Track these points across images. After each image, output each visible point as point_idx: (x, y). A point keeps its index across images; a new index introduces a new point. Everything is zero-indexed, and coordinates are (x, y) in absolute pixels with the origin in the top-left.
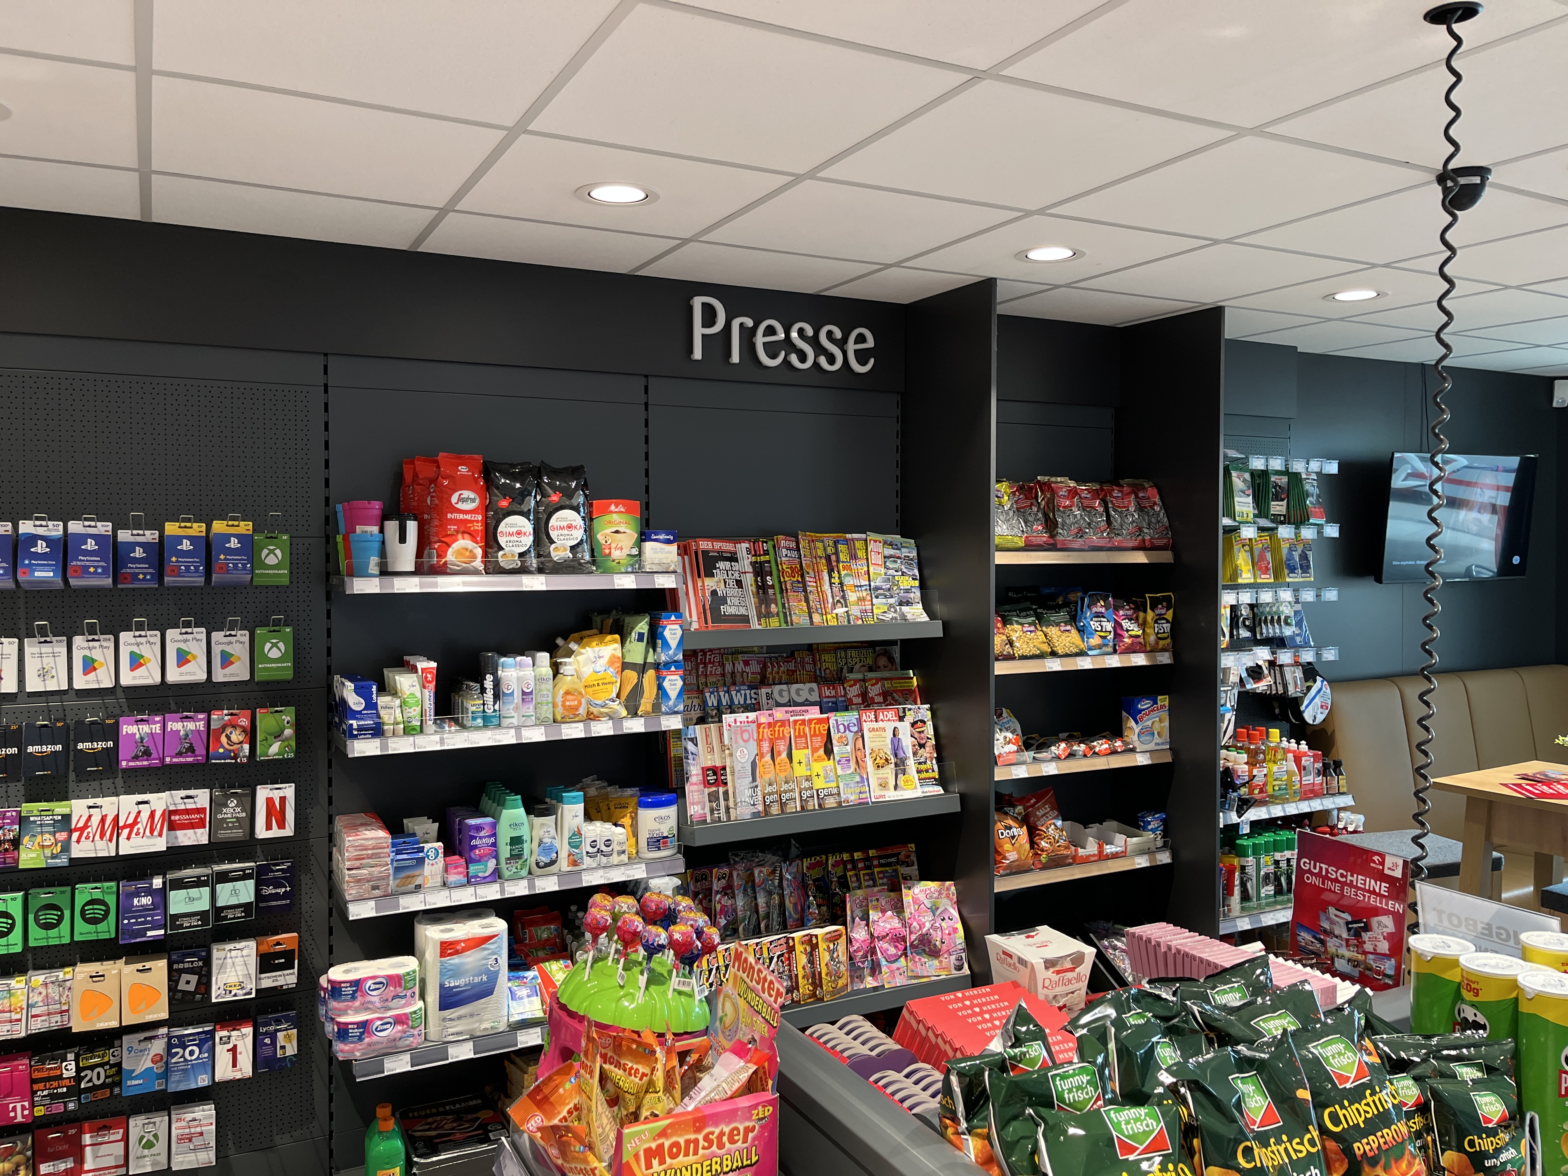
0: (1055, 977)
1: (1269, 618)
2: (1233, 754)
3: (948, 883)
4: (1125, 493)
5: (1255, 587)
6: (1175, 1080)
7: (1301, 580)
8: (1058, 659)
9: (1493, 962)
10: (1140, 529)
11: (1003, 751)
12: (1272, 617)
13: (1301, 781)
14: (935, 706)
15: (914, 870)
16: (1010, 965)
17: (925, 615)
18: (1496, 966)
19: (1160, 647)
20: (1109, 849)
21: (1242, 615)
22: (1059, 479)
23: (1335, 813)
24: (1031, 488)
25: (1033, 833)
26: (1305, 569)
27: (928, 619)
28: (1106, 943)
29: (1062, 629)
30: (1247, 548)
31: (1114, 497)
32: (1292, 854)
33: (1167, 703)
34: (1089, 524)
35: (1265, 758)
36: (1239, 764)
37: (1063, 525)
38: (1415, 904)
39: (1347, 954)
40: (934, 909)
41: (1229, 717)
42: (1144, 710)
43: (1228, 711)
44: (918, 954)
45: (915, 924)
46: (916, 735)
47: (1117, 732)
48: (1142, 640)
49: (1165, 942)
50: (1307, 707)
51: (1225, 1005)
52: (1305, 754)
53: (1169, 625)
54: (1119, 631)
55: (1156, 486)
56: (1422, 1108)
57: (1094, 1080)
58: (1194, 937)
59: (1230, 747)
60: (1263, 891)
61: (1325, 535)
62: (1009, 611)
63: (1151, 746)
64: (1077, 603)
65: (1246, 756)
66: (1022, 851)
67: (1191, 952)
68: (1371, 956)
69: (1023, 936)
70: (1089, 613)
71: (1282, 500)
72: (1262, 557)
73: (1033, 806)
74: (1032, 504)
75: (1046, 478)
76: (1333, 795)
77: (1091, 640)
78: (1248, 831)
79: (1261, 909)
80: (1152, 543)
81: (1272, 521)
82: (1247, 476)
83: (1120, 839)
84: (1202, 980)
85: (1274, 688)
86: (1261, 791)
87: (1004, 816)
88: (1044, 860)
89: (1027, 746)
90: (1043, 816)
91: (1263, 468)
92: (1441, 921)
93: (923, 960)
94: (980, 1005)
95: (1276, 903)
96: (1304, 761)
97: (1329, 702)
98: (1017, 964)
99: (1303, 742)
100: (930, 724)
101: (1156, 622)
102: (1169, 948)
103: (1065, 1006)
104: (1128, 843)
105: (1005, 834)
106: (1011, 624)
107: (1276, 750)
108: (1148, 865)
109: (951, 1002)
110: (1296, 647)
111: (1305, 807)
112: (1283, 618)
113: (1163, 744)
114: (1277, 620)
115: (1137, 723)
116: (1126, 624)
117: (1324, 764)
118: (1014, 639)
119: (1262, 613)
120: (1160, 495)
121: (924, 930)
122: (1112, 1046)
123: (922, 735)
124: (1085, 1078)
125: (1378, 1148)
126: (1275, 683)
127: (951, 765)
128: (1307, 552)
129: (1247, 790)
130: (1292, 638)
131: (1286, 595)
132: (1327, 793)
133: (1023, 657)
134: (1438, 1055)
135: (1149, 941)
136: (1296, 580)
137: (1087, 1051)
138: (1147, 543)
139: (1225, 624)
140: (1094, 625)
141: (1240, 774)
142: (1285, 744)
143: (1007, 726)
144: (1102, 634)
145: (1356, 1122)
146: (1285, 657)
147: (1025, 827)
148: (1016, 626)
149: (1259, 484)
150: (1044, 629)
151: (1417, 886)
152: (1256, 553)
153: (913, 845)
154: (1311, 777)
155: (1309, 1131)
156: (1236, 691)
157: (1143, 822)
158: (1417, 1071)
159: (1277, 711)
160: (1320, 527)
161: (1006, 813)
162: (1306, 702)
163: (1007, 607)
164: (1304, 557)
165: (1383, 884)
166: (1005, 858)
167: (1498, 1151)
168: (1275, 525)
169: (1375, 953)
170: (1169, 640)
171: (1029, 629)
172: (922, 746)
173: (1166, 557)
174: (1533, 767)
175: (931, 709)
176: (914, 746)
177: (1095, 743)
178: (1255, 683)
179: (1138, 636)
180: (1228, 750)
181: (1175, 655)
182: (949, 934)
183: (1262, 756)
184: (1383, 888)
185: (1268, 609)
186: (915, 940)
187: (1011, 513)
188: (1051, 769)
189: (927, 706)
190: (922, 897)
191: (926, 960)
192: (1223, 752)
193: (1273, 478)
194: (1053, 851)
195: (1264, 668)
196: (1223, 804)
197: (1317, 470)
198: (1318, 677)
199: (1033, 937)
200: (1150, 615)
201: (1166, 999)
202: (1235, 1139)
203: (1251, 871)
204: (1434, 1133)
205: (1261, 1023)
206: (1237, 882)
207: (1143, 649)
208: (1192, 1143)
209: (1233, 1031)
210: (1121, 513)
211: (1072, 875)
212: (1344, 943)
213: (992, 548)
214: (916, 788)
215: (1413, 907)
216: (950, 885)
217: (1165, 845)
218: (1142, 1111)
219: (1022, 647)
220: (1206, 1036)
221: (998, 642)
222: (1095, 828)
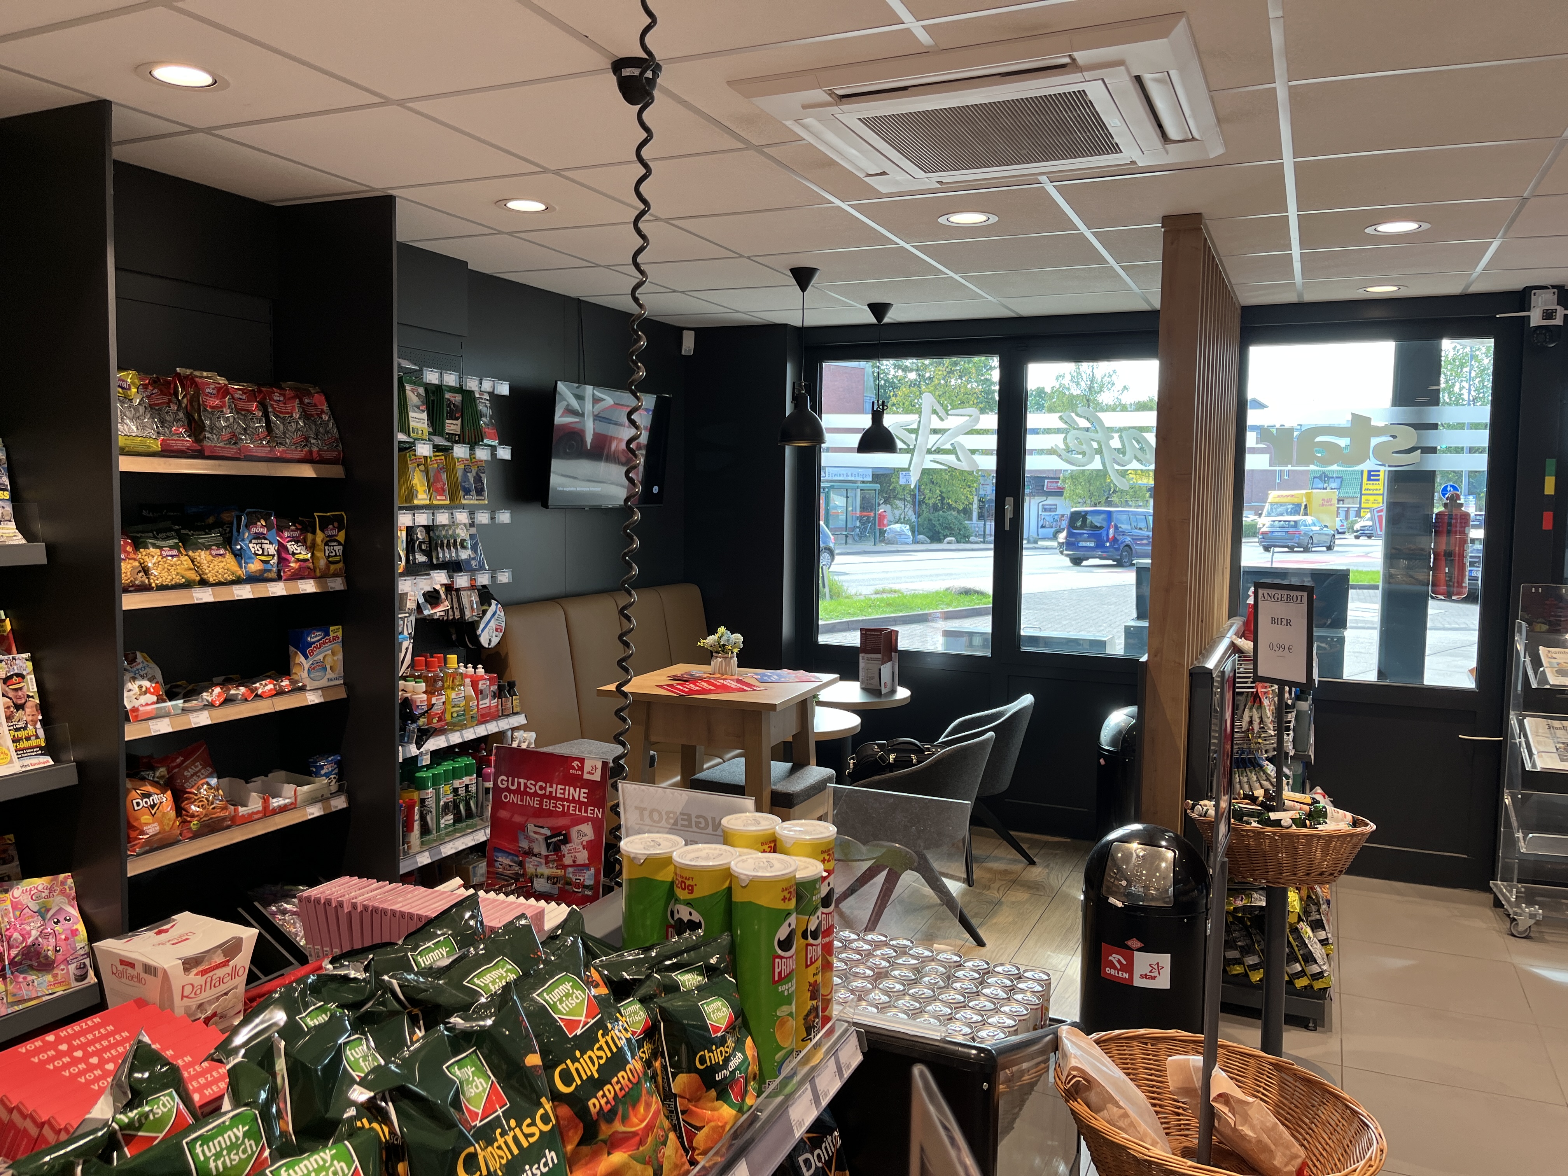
0: (199, 980)
1: (445, 541)
2: (411, 684)
3: (62, 876)
4: (287, 397)
5: (431, 508)
6: (372, 1094)
7: (476, 502)
8: (210, 589)
9: (703, 854)
10: (307, 439)
11: (136, 704)
12: (448, 541)
13: (478, 705)
14: (38, 655)
15: (14, 866)
16: (132, 978)
17: (20, 536)
18: (707, 858)
19: (332, 572)
20: (276, 802)
21: (418, 538)
22: (205, 374)
23: (509, 733)
24: (169, 383)
25: (180, 799)
26: (480, 492)
27: (24, 541)
28: (274, 908)
29: (214, 553)
30: (422, 467)
31: (275, 401)
32: (471, 780)
33: (340, 634)
34: (245, 429)
35: (443, 685)
36: (417, 694)
37: (212, 429)
38: (617, 805)
39: (546, 871)
40: (42, 913)
41: (406, 645)
42: (314, 643)
43: (405, 639)
44: (21, 973)
45: (16, 935)
46: (11, 694)
47: (283, 669)
48: (310, 565)
49: (349, 900)
50: (482, 631)
51: (431, 968)
52: (482, 678)
53: (341, 547)
54: (284, 555)
55: (323, 392)
56: (650, 1032)
57: (255, 1128)
58: (384, 886)
59: (407, 677)
60: (442, 821)
61: (498, 457)
62: (143, 532)
63: (324, 683)
64: (232, 523)
65: (424, 684)
66: (166, 821)
67: (381, 906)
68: (570, 870)
69: (152, 933)
70: (247, 534)
71: (457, 419)
72: (437, 479)
73: (179, 766)
74: (170, 401)
75: (188, 372)
76: (508, 716)
77: (251, 565)
78: (429, 762)
79: (441, 840)
80: (320, 455)
81: (448, 440)
82: (421, 390)
83: (289, 790)
84: (400, 942)
85: (451, 613)
86: (440, 720)
87: (141, 783)
88: (194, 828)
89: (171, 696)
90: (192, 776)
91: (437, 382)
92: (642, 819)
93: (30, 978)
94: (82, 1047)
95: (455, 831)
96: (481, 685)
97: (503, 624)
98: (143, 975)
99: (480, 666)
100: (31, 679)
101: (326, 544)
102: (354, 906)
103: (214, 1014)
104: (298, 793)
105: (142, 803)
106: (146, 547)
107: (454, 675)
108: (322, 813)
109: (37, 1051)
110: (472, 571)
111: (482, 731)
112: (459, 541)
113: (336, 679)
114: (455, 544)
115: (306, 657)
116: (292, 547)
117: (499, 686)
118: (150, 565)
119: (438, 537)
120: (328, 403)
121: (30, 941)
122: (281, 1065)
123: (20, 693)
124: (240, 1131)
125: (614, 1098)
126: (452, 608)
127: (64, 729)
128: (482, 475)
129: (425, 720)
130: (468, 561)
131: (462, 517)
132: (503, 715)
133: (162, 588)
134: (660, 966)
135: (328, 902)
136: (472, 502)
137: (244, 1087)
138: (315, 455)
139: (401, 549)
140: (253, 547)
141: (418, 704)
142: (462, 670)
143: (142, 673)
144: (264, 558)
145: (589, 1074)
146: (462, 581)
147: (169, 792)
148: (152, 550)
149: (433, 401)
150: (190, 553)
151: (620, 785)
152: (432, 474)
153: (11, 836)
154: (487, 701)
155: (540, 1105)
156: (413, 618)
157: (316, 767)
158: (643, 991)
159: (454, 637)
160: (493, 448)
161: (143, 779)
162: (482, 626)
163: (140, 527)
164: (478, 479)
165: (583, 790)
166: (143, 833)
167: (727, 1060)
168: (450, 444)
169: (575, 865)
170: (341, 565)
171: (170, 553)
172: (19, 707)
173: (336, 472)
174: (680, 669)
175: (32, 659)
176: (8, 708)
177: (257, 685)
178: (432, 608)
179: (306, 560)
180: (406, 681)
181: (349, 581)
182: (66, 939)
183: (440, 683)
184: (582, 795)
185: (444, 533)
186: (17, 955)
187: (141, 409)
188: (202, 719)
189: (26, 655)
190: (25, 900)
191: (34, 977)
192: (401, 682)
193: (447, 395)
194: (206, 815)
195: (442, 593)
196: (402, 737)
197: (489, 389)
198: (493, 601)
199: (166, 931)
200: (320, 536)
201: (355, 979)
202: (453, 1149)
203: (431, 803)
204: (663, 1057)
205: (476, 980)
206: (417, 817)
207: (313, 574)
208: (395, 1168)
209: (442, 1000)
210: (284, 419)
211: (232, 839)
212: (543, 861)
213: (115, 451)
214: (11, 762)
215: (615, 809)
216: (66, 878)
217: (340, 790)
218: (325, 1155)
219: (158, 575)
220: (409, 1014)
221: (127, 569)
222: (259, 781)
